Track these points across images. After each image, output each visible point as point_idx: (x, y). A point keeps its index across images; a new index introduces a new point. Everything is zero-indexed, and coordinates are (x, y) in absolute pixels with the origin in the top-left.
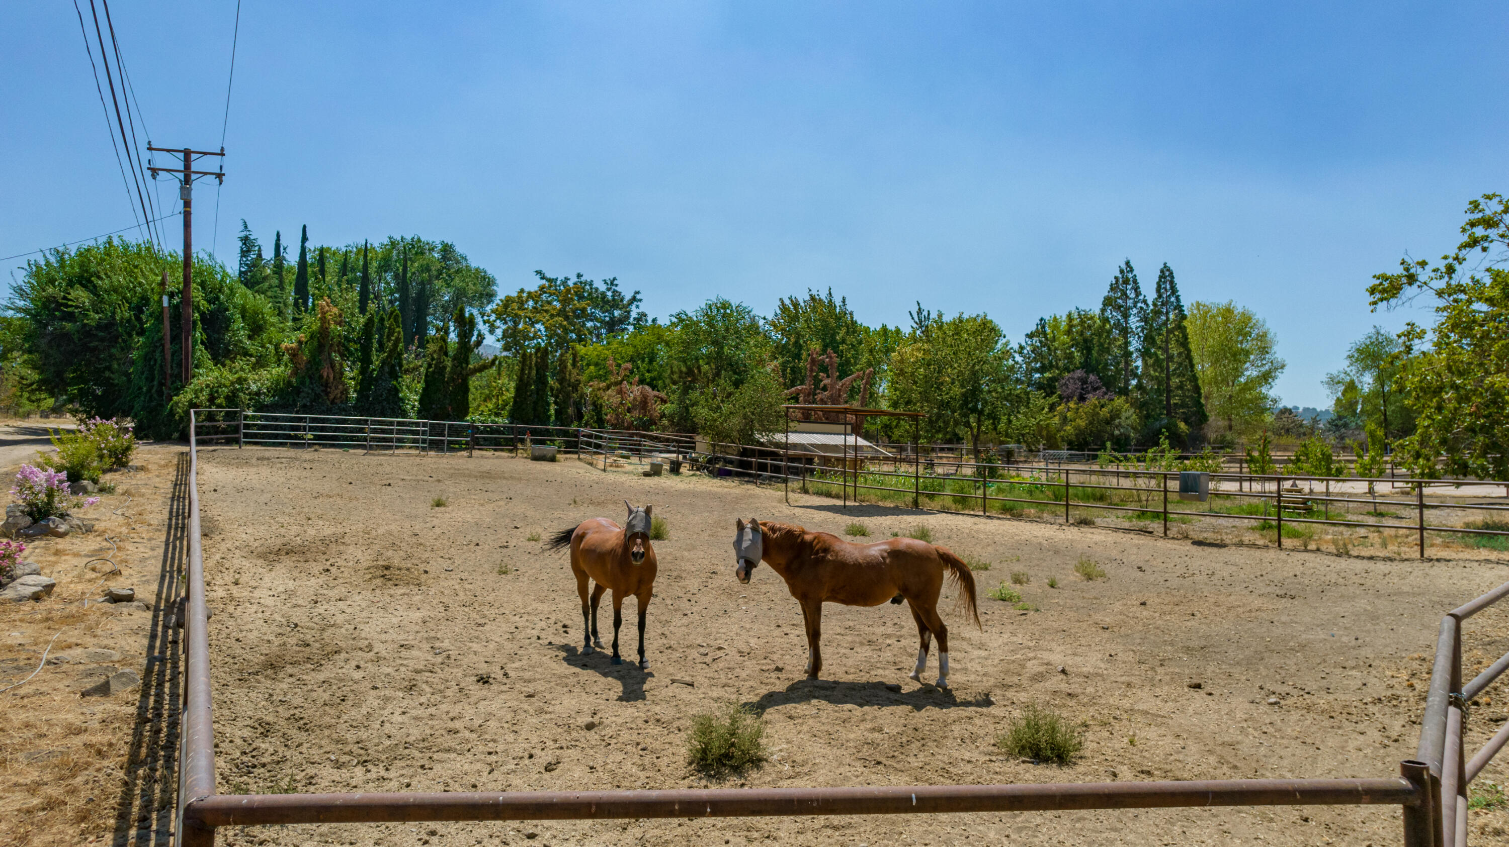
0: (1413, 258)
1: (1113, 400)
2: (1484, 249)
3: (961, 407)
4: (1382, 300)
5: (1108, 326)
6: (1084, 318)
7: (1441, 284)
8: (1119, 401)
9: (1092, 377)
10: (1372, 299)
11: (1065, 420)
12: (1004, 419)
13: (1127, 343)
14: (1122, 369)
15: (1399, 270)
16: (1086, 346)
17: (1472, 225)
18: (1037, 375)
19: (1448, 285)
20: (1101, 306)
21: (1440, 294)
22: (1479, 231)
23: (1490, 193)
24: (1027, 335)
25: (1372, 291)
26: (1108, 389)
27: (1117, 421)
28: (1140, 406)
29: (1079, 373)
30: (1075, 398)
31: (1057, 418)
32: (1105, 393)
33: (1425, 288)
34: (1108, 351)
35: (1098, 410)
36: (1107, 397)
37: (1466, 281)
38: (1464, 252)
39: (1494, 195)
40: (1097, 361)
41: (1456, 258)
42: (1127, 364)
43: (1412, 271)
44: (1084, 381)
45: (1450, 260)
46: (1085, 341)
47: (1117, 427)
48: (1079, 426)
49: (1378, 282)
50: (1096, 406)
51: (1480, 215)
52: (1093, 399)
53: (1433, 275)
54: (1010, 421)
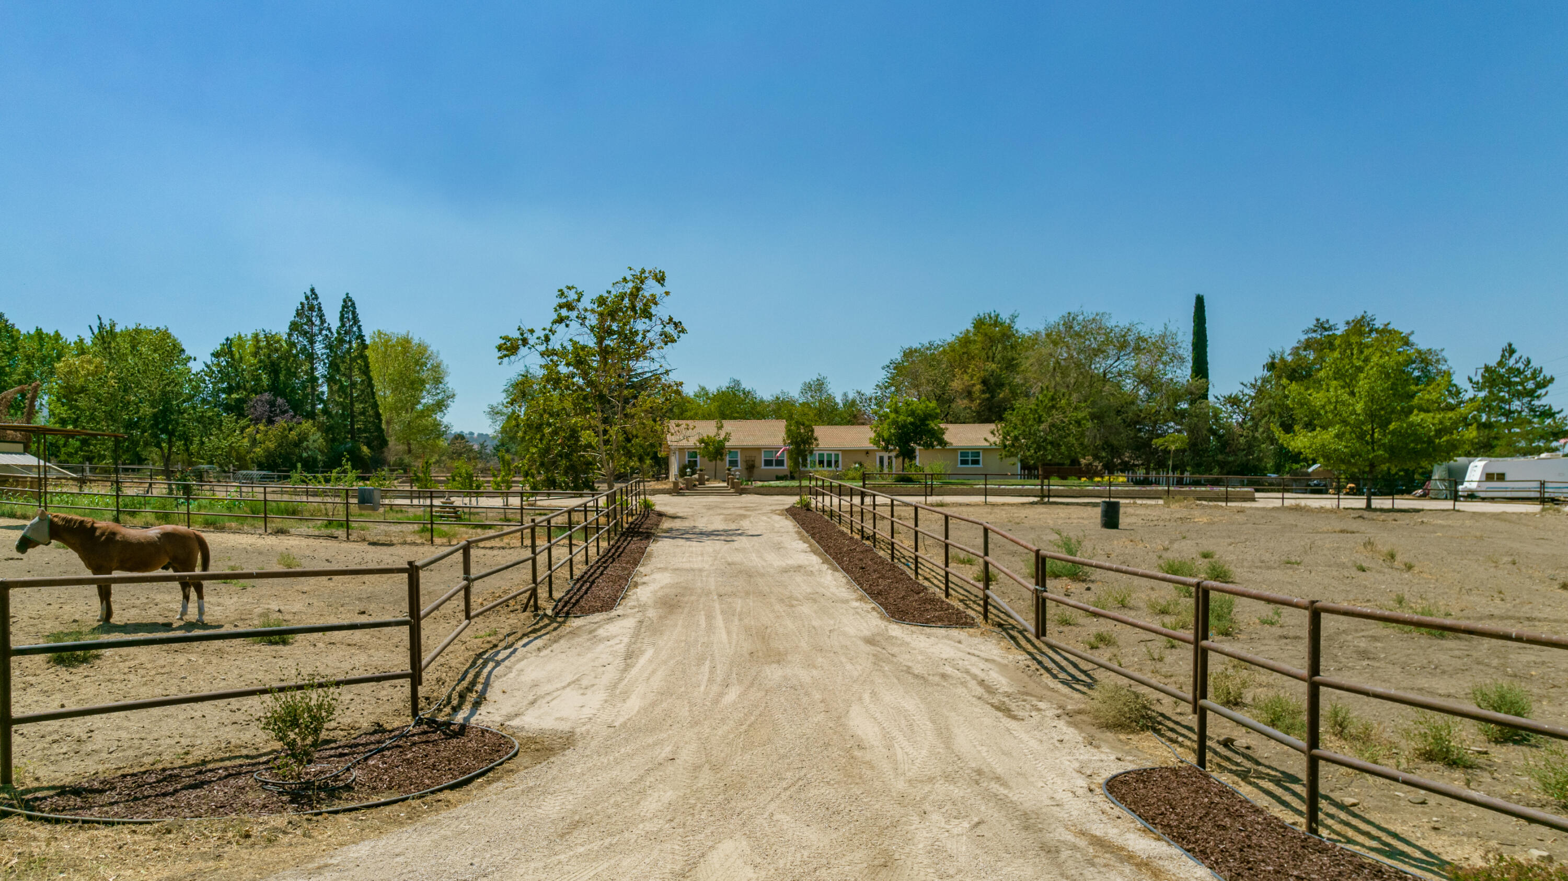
0: (526, 327)
1: (301, 423)
2: (567, 326)
3: (152, 427)
4: (505, 356)
5: (294, 352)
6: (271, 340)
7: (542, 348)
8: (307, 425)
9: (280, 400)
10: (499, 354)
11: (254, 442)
12: (196, 440)
13: (313, 369)
14: (308, 394)
15: (516, 335)
16: (273, 369)
17: (561, 307)
18: (224, 396)
19: (547, 349)
20: (288, 331)
21: (542, 354)
22: (564, 312)
23: (570, 285)
24: (213, 355)
25: (500, 348)
26: (296, 414)
27: (305, 443)
28: (327, 430)
29: (267, 396)
30: (264, 421)
31: (246, 440)
32: (294, 417)
33: (533, 349)
34: (295, 375)
35: (287, 432)
36: (295, 420)
37: (558, 347)
38: (555, 326)
39: (573, 287)
40: (284, 384)
41: (550, 331)
42: (314, 389)
43: (525, 335)
44: (272, 404)
45: (547, 332)
46: (273, 364)
47: (305, 449)
48: (268, 448)
49: (503, 342)
50: (285, 429)
51: (565, 300)
52: (281, 422)
53: (537, 341)
54: (203, 443)
